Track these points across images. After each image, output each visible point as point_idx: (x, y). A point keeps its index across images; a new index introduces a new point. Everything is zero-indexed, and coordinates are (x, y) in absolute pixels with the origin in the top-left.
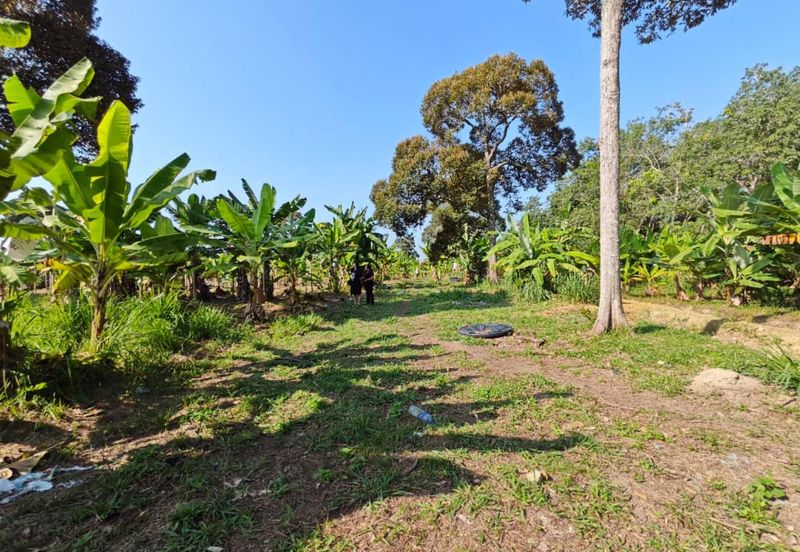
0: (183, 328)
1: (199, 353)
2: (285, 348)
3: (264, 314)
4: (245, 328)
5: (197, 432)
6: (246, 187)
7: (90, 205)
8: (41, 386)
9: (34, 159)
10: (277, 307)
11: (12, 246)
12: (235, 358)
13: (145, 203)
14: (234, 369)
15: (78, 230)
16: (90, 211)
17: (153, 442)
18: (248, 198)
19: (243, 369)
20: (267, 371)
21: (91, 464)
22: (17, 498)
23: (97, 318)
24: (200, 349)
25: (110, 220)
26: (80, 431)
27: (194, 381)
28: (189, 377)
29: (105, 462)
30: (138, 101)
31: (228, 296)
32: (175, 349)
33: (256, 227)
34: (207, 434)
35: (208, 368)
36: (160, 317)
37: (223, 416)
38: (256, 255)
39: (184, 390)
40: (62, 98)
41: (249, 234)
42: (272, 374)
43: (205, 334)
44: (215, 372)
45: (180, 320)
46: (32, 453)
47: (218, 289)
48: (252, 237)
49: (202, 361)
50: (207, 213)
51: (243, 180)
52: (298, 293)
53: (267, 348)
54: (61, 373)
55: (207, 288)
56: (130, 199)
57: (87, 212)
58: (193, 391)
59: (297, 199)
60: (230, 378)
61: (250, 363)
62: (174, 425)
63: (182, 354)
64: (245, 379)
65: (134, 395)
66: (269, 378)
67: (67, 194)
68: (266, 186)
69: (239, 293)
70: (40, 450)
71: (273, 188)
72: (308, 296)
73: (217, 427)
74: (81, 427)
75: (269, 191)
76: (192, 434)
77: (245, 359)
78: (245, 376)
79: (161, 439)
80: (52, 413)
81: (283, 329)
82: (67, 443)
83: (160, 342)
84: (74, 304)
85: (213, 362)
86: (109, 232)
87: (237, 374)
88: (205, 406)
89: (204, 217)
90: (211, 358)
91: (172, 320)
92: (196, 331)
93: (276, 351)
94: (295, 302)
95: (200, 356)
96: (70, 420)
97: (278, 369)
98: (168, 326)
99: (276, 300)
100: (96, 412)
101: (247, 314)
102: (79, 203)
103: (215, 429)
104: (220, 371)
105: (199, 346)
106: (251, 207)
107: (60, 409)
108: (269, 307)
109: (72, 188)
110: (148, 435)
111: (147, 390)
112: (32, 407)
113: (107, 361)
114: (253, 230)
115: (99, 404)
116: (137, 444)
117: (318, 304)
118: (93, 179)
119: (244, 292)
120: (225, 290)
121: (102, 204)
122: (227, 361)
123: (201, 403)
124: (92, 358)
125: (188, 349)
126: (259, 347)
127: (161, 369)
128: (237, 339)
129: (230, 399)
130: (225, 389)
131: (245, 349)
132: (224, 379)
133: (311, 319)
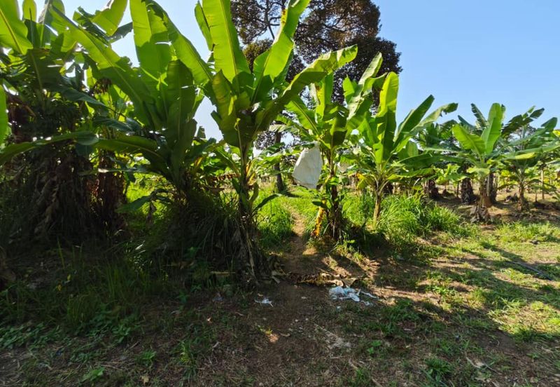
0: (423, 220)
1: (435, 240)
2: (514, 252)
3: (489, 217)
4: (472, 227)
5: (438, 302)
6: (475, 110)
7: (376, 141)
8: (353, 241)
9: (354, 119)
10: (500, 211)
11: (341, 165)
12: (464, 250)
13: (405, 136)
14: (464, 260)
15: (369, 156)
16: (377, 144)
17: (409, 297)
18: (476, 118)
19: (473, 262)
20: (497, 270)
21: (375, 295)
22: (346, 299)
23: (377, 207)
24: (436, 237)
25: (386, 150)
26: (369, 272)
27: (432, 261)
28: (428, 256)
29: (382, 297)
30: (399, 68)
31: (452, 197)
32: (419, 233)
33: (486, 143)
34: (446, 306)
35: (442, 253)
36: (409, 210)
37: (460, 297)
38: (485, 167)
39: (425, 266)
40: (367, 81)
41: (479, 150)
42: (502, 274)
43: (439, 226)
44: (448, 258)
45: (422, 214)
46: (350, 277)
47: (445, 191)
48: (481, 152)
49: (438, 247)
50: (440, 134)
51: (473, 105)
52: (525, 202)
53: (494, 249)
54: (361, 237)
55: (437, 189)
56: (396, 134)
57: (375, 146)
58: (433, 269)
59: (530, 112)
60: (461, 266)
61: (478, 258)
62: (422, 290)
63: (423, 238)
64: (475, 271)
65: (395, 259)
66: (500, 278)
67: (366, 135)
68: (495, 106)
69: (463, 196)
70: (354, 276)
71: (503, 106)
72: (537, 204)
73: (454, 305)
74: (369, 270)
75: (498, 109)
76: (435, 302)
77: (473, 254)
78: (475, 269)
79: (414, 296)
80: (357, 258)
81: (512, 234)
82: (364, 277)
83: (410, 227)
84: (364, 196)
85: (446, 250)
86: (385, 157)
87: (467, 265)
88: (442, 283)
89: (437, 139)
90: (444, 246)
91: (416, 213)
92: (433, 223)
93: (505, 254)
94: (522, 209)
95: (435, 243)
96: (365, 264)
97: (509, 271)
98: (414, 217)
99: (500, 205)
100: (376, 263)
101: (473, 215)
102: (371, 140)
103: (452, 305)
104: (452, 258)
105: (434, 235)
106: (478, 126)
107: (360, 256)
108: (494, 211)
109: (368, 132)
110: (405, 290)
111: (402, 259)
112: (349, 252)
113: (381, 234)
114: (484, 146)
115: (378, 260)
116: (399, 293)
117: (552, 213)
118: (379, 125)
119: (467, 195)
120: (450, 192)
121: (382, 140)
122: (457, 251)
123: (440, 280)
124: (374, 231)
125: (427, 236)
126: (486, 246)
127: (410, 246)
128: (465, 235)
129: (464, 286)
130: (458, 276)
131: (473, 245)
132: (456, 266)
133: (545, 228)
